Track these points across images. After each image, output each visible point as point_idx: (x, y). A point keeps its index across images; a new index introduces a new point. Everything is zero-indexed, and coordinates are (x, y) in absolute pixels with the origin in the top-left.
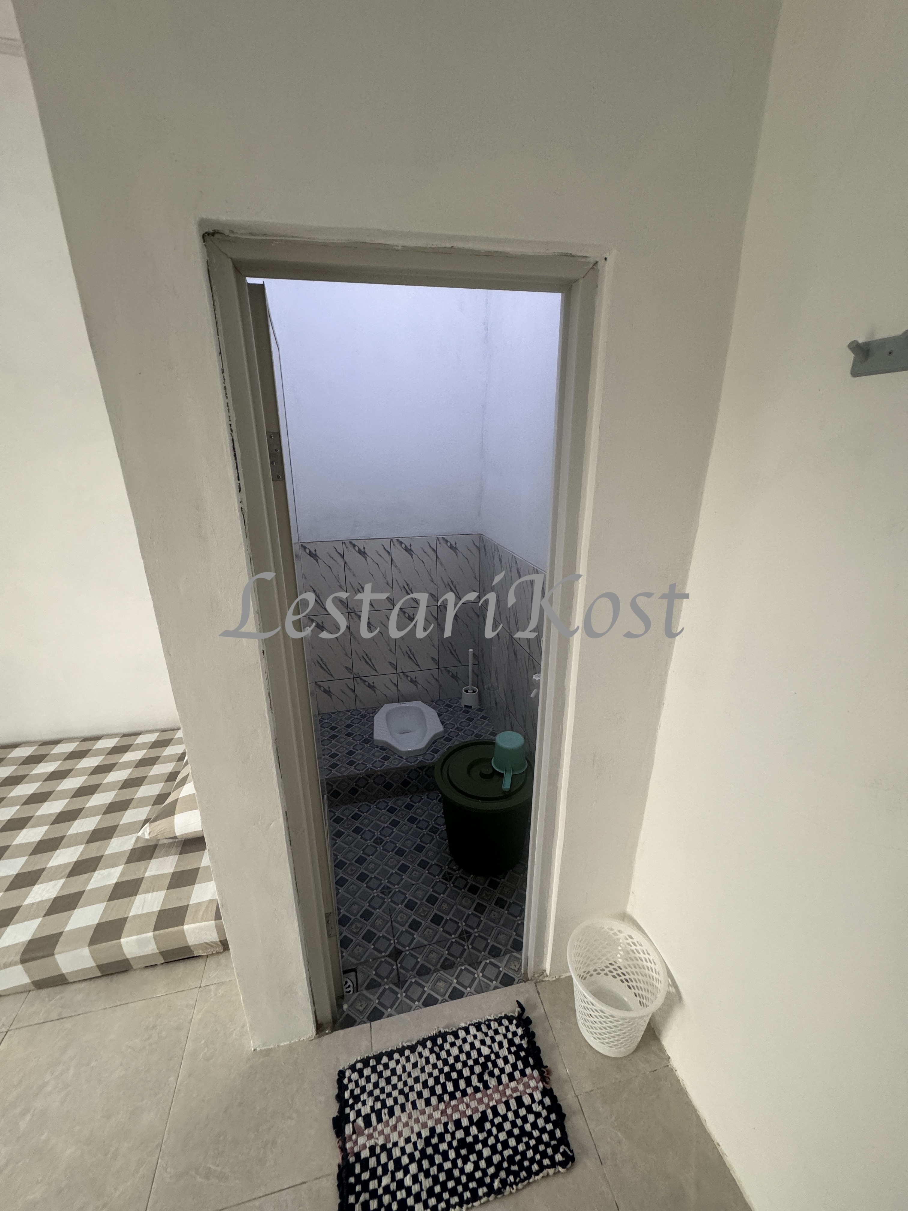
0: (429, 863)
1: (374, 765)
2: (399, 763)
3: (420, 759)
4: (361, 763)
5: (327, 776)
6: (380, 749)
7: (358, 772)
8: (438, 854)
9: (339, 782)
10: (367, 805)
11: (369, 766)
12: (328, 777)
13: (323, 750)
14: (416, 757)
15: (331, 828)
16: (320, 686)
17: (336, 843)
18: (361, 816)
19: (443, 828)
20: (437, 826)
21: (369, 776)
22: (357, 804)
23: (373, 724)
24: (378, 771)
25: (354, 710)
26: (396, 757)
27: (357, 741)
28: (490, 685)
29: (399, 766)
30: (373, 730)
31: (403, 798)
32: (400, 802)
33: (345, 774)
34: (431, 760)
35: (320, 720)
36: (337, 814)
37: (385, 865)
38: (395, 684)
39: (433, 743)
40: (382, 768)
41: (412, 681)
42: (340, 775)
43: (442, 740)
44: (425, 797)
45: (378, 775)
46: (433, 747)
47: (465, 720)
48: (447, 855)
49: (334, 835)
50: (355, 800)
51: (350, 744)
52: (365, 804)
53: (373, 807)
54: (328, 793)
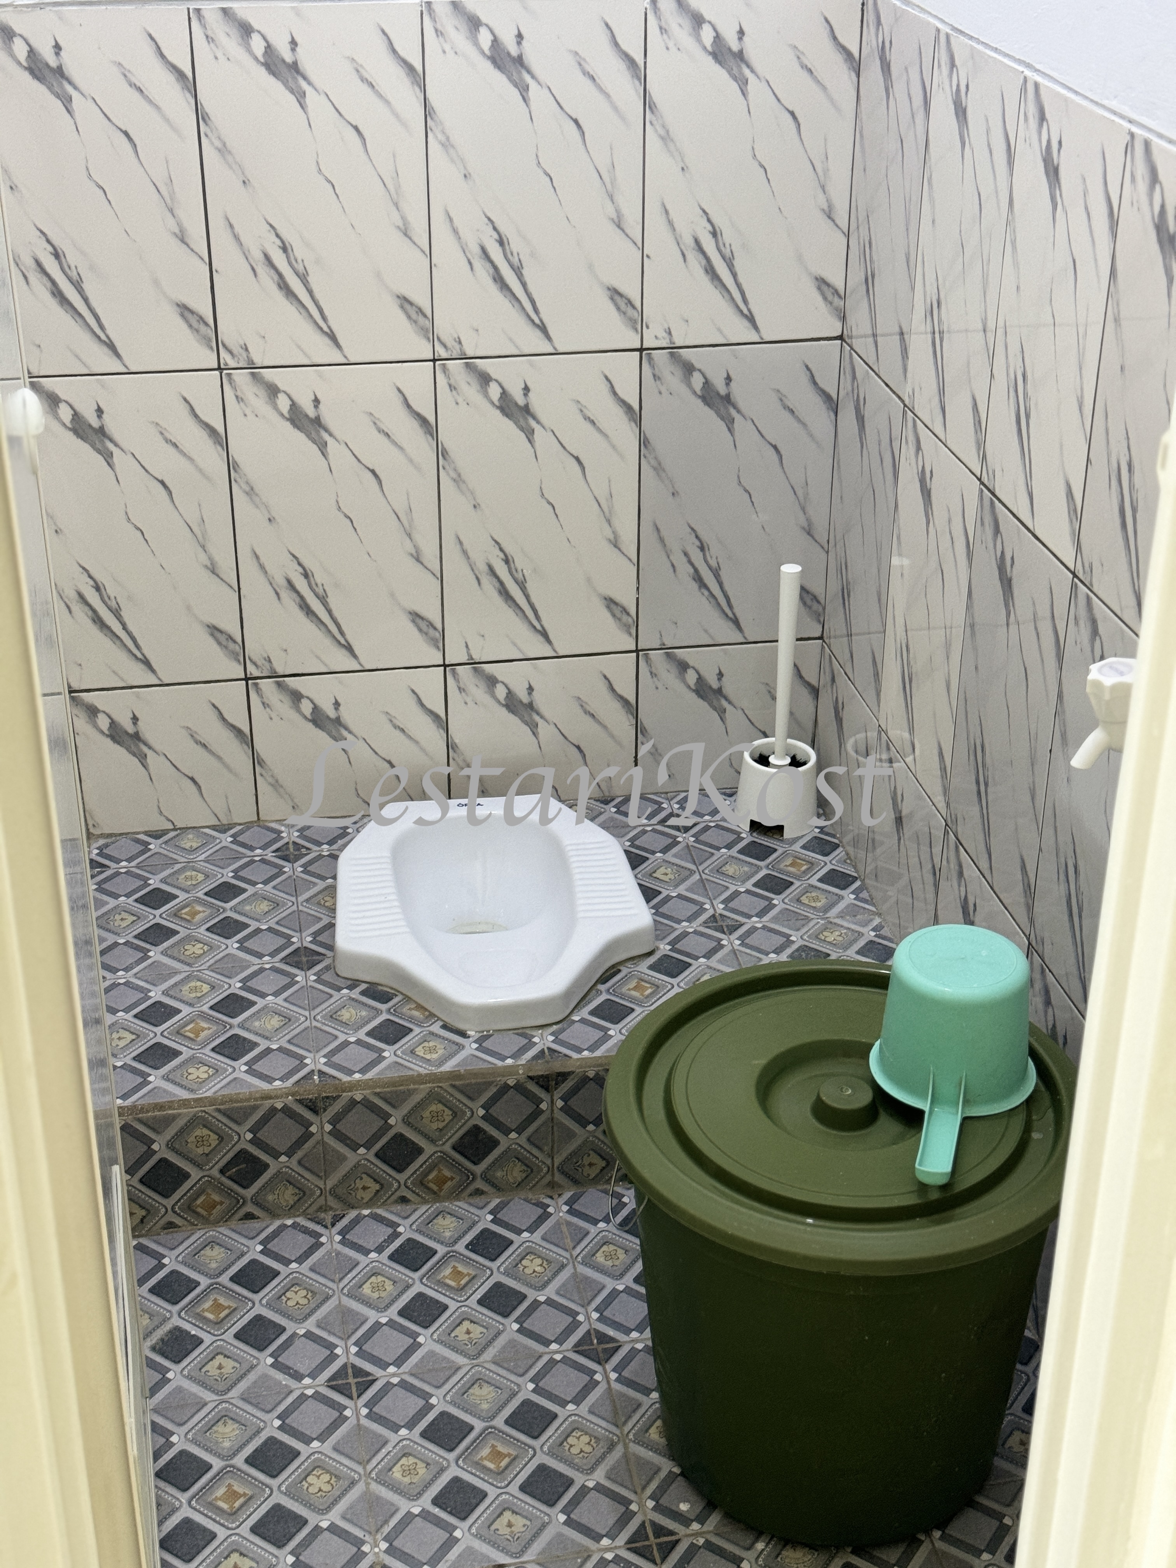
0: (570, 1482)
1: (336, 1059)
2: (451, 1056)
3: (544, 1040)
4: (280, 1049)
5: (124, 1097)
6: (363, 993)
7: (264, 1086)
8: (612, 1446)
9: (180, 1123)
10: (306, 1231)
11: (316, 1061)
12: (129, 1102)
13: (107, 990)
14: (523, 1032)
15: (145, 1321)
16: (92, 711)
17: (165, 1381)
18: (277, 1273)
19: (641, 1340)
20: (611, 1332)
21: (313, 1107)
22: (256, 1225)
23: (332, 890)
24: (352, 1086)
25: (248, 826)
26: (436, 1028)
27: (260, 956)
28: (873, 735)
29: (448, 1067)
30: (333, 910)
31: (461, 1206)
32: (447, 1226)
33: (207, 1092)
34: (592, 1049)
35: (93, 864)
36: (170, 1262)
37: (379, 1482)
38: (435, 716)
39: (604, 979)
40: (369, 1075)
41: (512, 704)
42: (184, 1095)
43: (643, 967)
44: (559, 1210)
45: (353, 1103)
46: (603, 997)
47: (749, 885)
48: (649, 1455)
49: (153, 1349)
50: (250, 1208)
51: (226, 966)
52: (295, 1226)
53: (331, 1239)
54: (130, 1171)
